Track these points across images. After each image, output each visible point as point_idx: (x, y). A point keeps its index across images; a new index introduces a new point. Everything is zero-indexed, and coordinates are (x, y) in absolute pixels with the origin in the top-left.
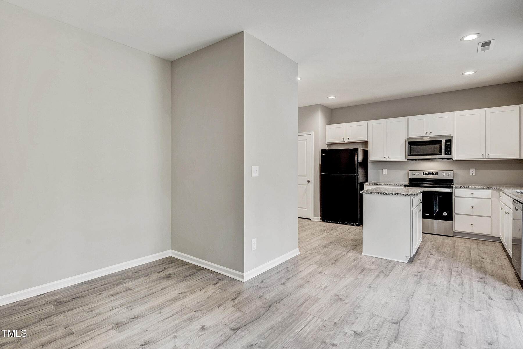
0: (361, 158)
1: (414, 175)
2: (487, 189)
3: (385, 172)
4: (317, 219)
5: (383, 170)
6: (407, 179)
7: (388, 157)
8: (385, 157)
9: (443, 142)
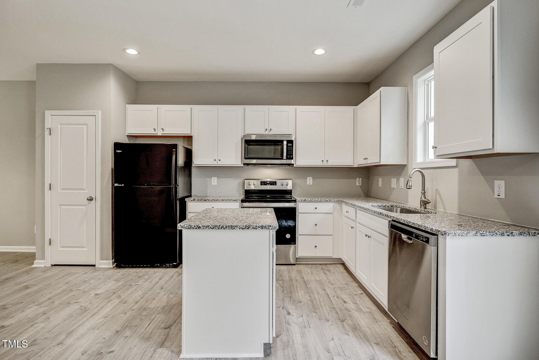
0: (181, 161)
1: (250, 185)
2: (330, 201)
3: (214, 181)
4: (109, 263)
5: (213, 178)
6: (242, 190)
7: (219, 160)
8: (215, 160)
9: (285, 143)
